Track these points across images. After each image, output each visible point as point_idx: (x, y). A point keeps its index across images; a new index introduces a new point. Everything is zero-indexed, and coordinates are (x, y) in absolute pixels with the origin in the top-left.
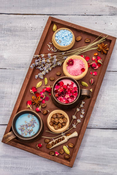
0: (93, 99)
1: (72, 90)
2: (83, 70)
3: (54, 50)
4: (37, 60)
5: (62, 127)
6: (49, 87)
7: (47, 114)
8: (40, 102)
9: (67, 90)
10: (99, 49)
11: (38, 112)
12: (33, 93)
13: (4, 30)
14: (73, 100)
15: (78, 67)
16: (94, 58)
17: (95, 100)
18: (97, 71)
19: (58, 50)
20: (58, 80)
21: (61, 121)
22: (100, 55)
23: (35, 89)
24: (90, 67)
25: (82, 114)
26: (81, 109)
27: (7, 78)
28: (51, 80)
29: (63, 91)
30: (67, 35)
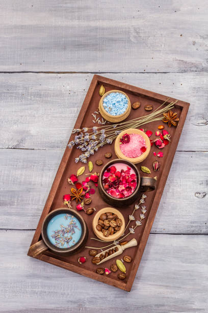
0: (158, 191)
1: (129, 178)
2: (143, 149)
3: (101, 121)
4: (78, 137)
5: (114, 233)
6: (94, 174)
7: (92, 214)
8: (82, 196)
9: (121, 179)
10: (165, 119)
11: (80, 210)
12: (72, 183)
13: (31, 95)
14: (130, 194)
15: (136, 145)
16: (158, 133)
17: (161, 193)
18: (162, 151)
19: (107, 121)
20: (107, 164)
21: (113, 224)
22: (166, 128)
23: (75, 178)
24: (154, 144)
25: (142, 213)
26: (141, 206)
27: (35, 163)
28: (97, 165)
29: (115, 181)
30: (120, 100)
